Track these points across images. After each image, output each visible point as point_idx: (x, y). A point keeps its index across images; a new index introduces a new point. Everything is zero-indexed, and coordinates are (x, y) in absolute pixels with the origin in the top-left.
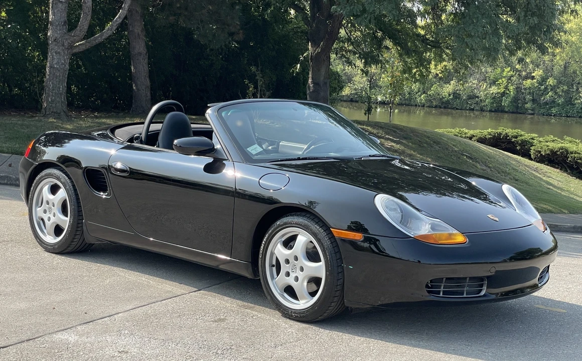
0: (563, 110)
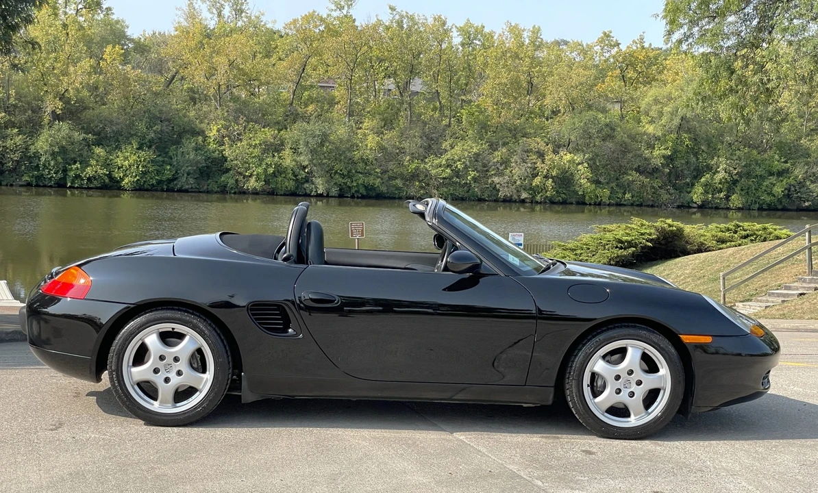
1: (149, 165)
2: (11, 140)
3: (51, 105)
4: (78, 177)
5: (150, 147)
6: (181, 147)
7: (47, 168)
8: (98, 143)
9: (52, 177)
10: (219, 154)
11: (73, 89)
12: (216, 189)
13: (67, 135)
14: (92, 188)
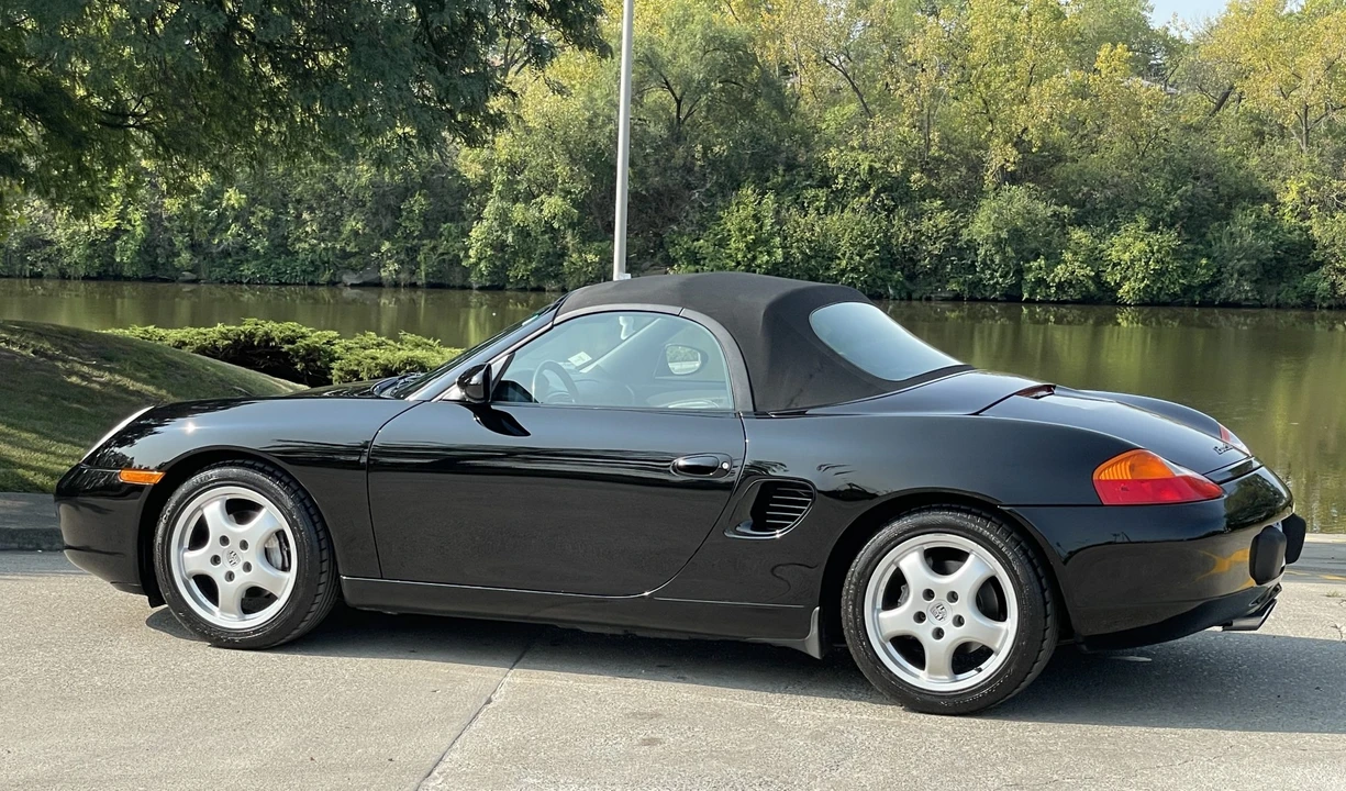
0: (269, 267)
1: (1168, 259)
2: (930, 219)
3: (1000, 155)
4: (1040, 282)
5: (1171, 226)
6: (1228, 224)
7: (989, 268)
8: (1079, 222)
9: (997, 283)
10: (1300, 236)
11: (1034, 126)
12: (1295, 301)
13: (1025, 208)
14: (1065, 302)
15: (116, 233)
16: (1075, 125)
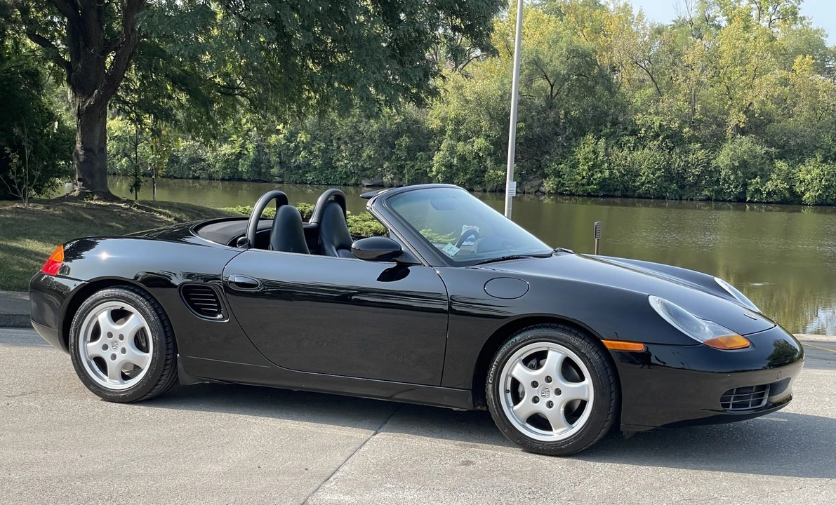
0: (322, 175)
1: (833, 179)
2: (693, 154)
3: (736, 118)
4: (757, 191)
7: (727, 183)
8: (781, 157)
9: (732, 191)
11: (757, 101)
13: (749, 148)
14: (771, 203)
15: (240, 155)
16: (780, 101)
